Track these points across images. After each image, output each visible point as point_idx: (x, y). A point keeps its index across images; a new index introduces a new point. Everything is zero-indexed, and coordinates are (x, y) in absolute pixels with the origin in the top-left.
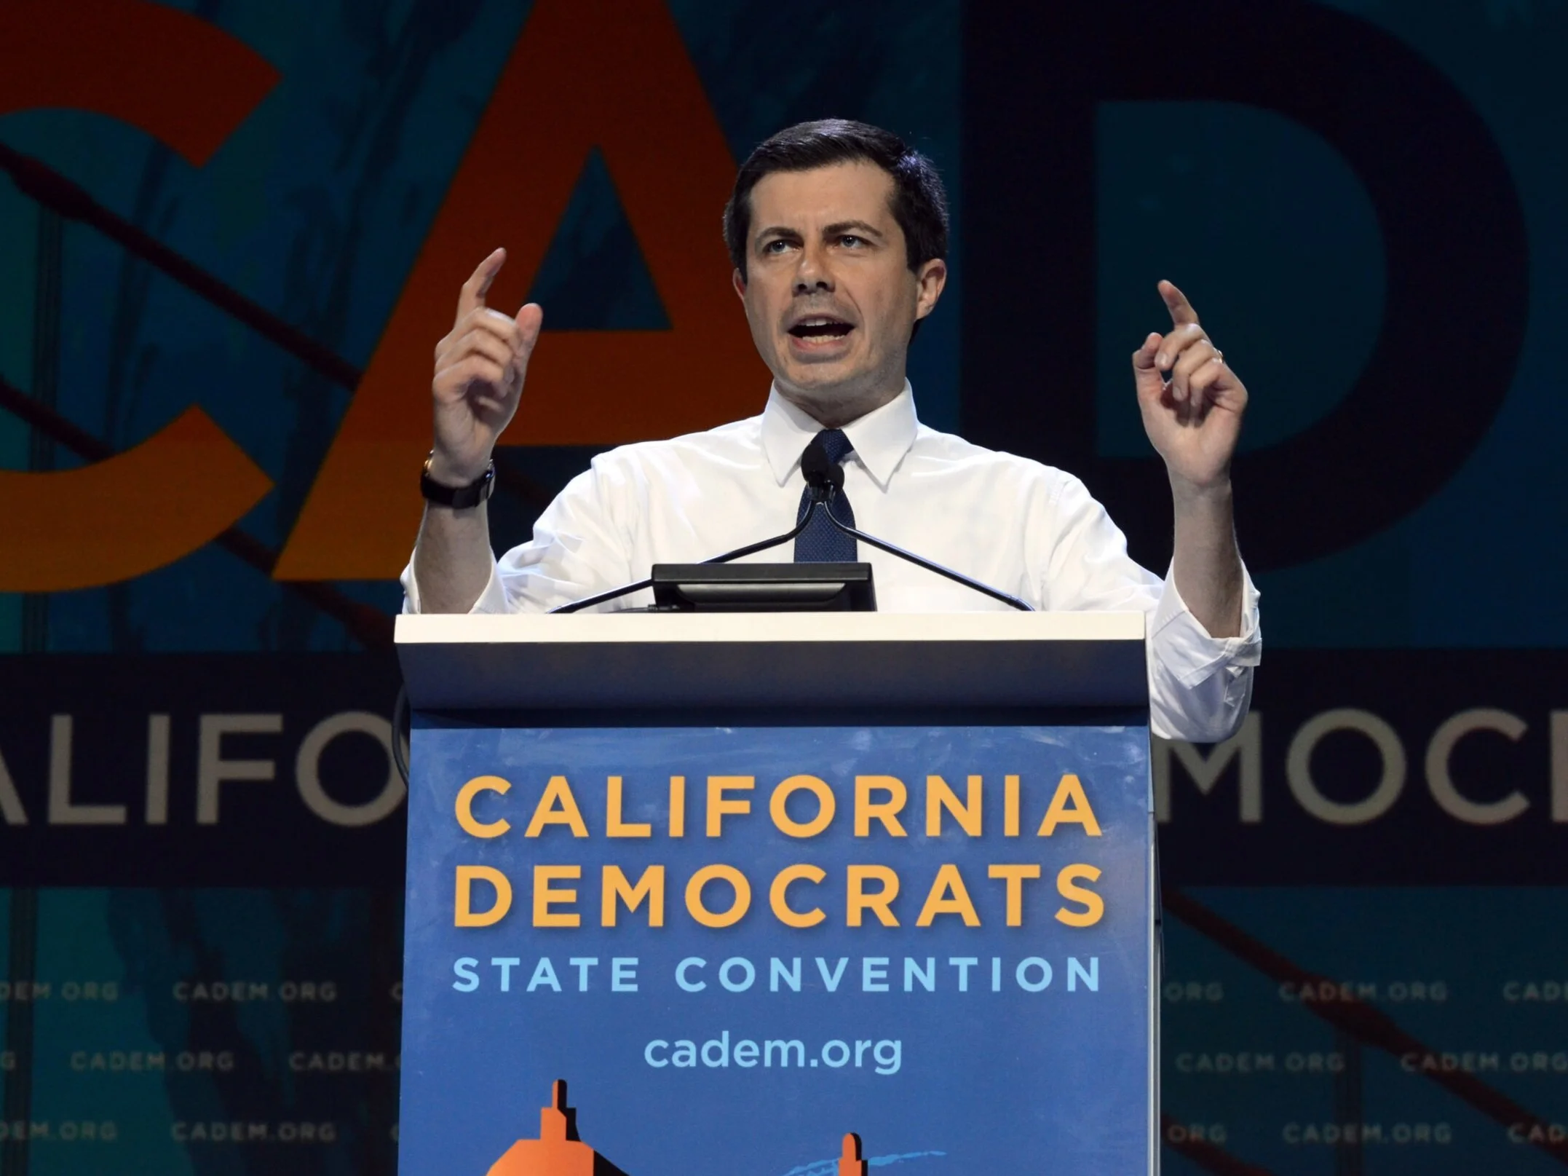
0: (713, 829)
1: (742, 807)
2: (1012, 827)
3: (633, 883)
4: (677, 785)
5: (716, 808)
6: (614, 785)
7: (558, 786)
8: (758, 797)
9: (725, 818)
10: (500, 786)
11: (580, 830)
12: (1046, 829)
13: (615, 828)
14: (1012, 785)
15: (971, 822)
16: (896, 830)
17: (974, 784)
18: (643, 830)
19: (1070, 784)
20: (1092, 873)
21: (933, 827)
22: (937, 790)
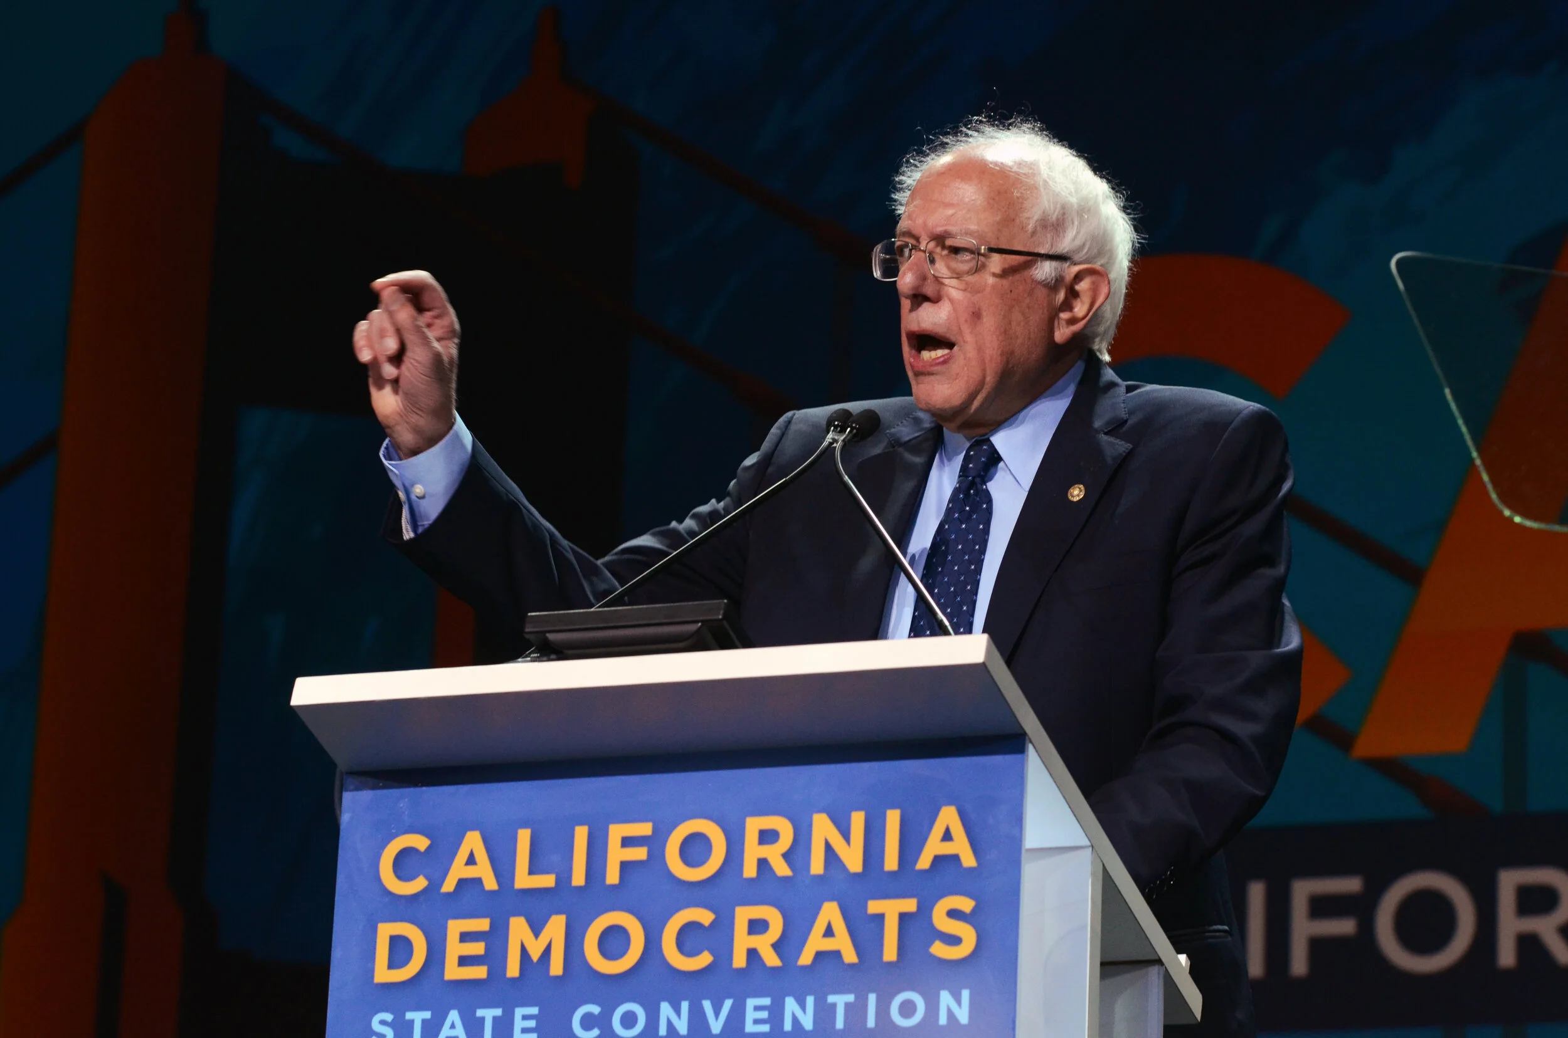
0: (613, 876)
1: (639, 854)
2: (891, 862)
3: (537, 933)
4: (581, 834)
5: (616, 855)
6: (524, 836)
7: (473, 841)
8: (655, 843)
9: (625, 866)
10: (421, 843)
11: (490, 884)
12: (924, 862)
13: (523, 880)
14: (893, 818)
15: (853, 858)
16: (782, 869)
17: (858, 820)
18: (547, 881)
19: (948, 816)
20: (966, 904)
21: (817, 866)
22: (822, 827)
